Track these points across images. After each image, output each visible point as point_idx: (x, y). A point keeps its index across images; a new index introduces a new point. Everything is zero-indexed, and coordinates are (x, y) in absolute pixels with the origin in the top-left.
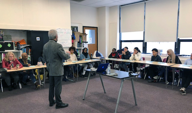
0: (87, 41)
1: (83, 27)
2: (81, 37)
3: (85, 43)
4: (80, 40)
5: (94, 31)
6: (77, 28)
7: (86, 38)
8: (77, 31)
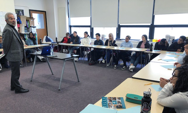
0: (35, 26)
1: (30, 10)
2: (28, 22)
3: (32, 28)
4: (27, 24)
5: (42, 15)
6: (23, 11)
7: (34, 22)
8: (23, 15)
